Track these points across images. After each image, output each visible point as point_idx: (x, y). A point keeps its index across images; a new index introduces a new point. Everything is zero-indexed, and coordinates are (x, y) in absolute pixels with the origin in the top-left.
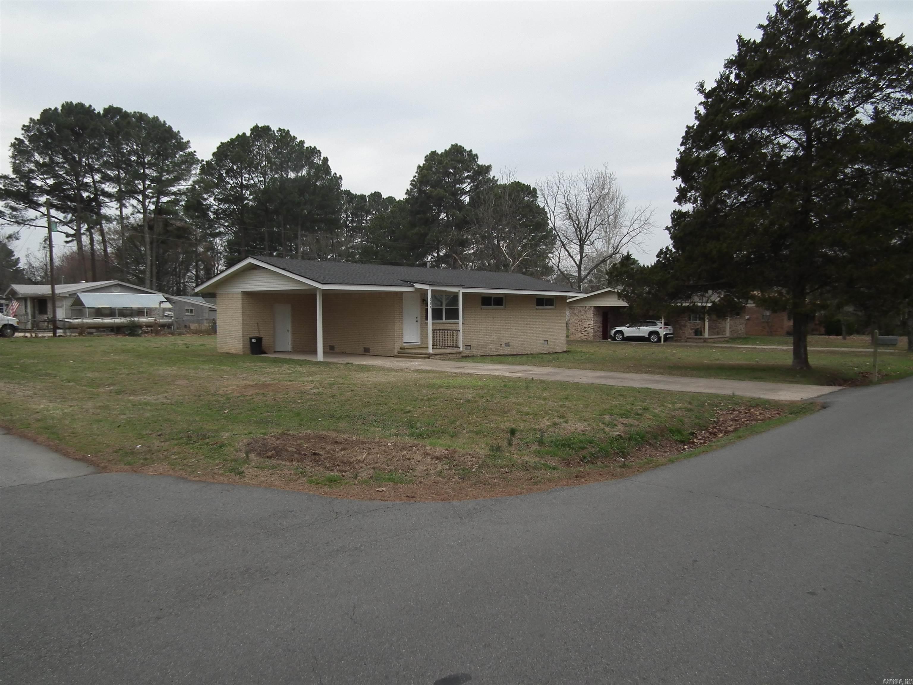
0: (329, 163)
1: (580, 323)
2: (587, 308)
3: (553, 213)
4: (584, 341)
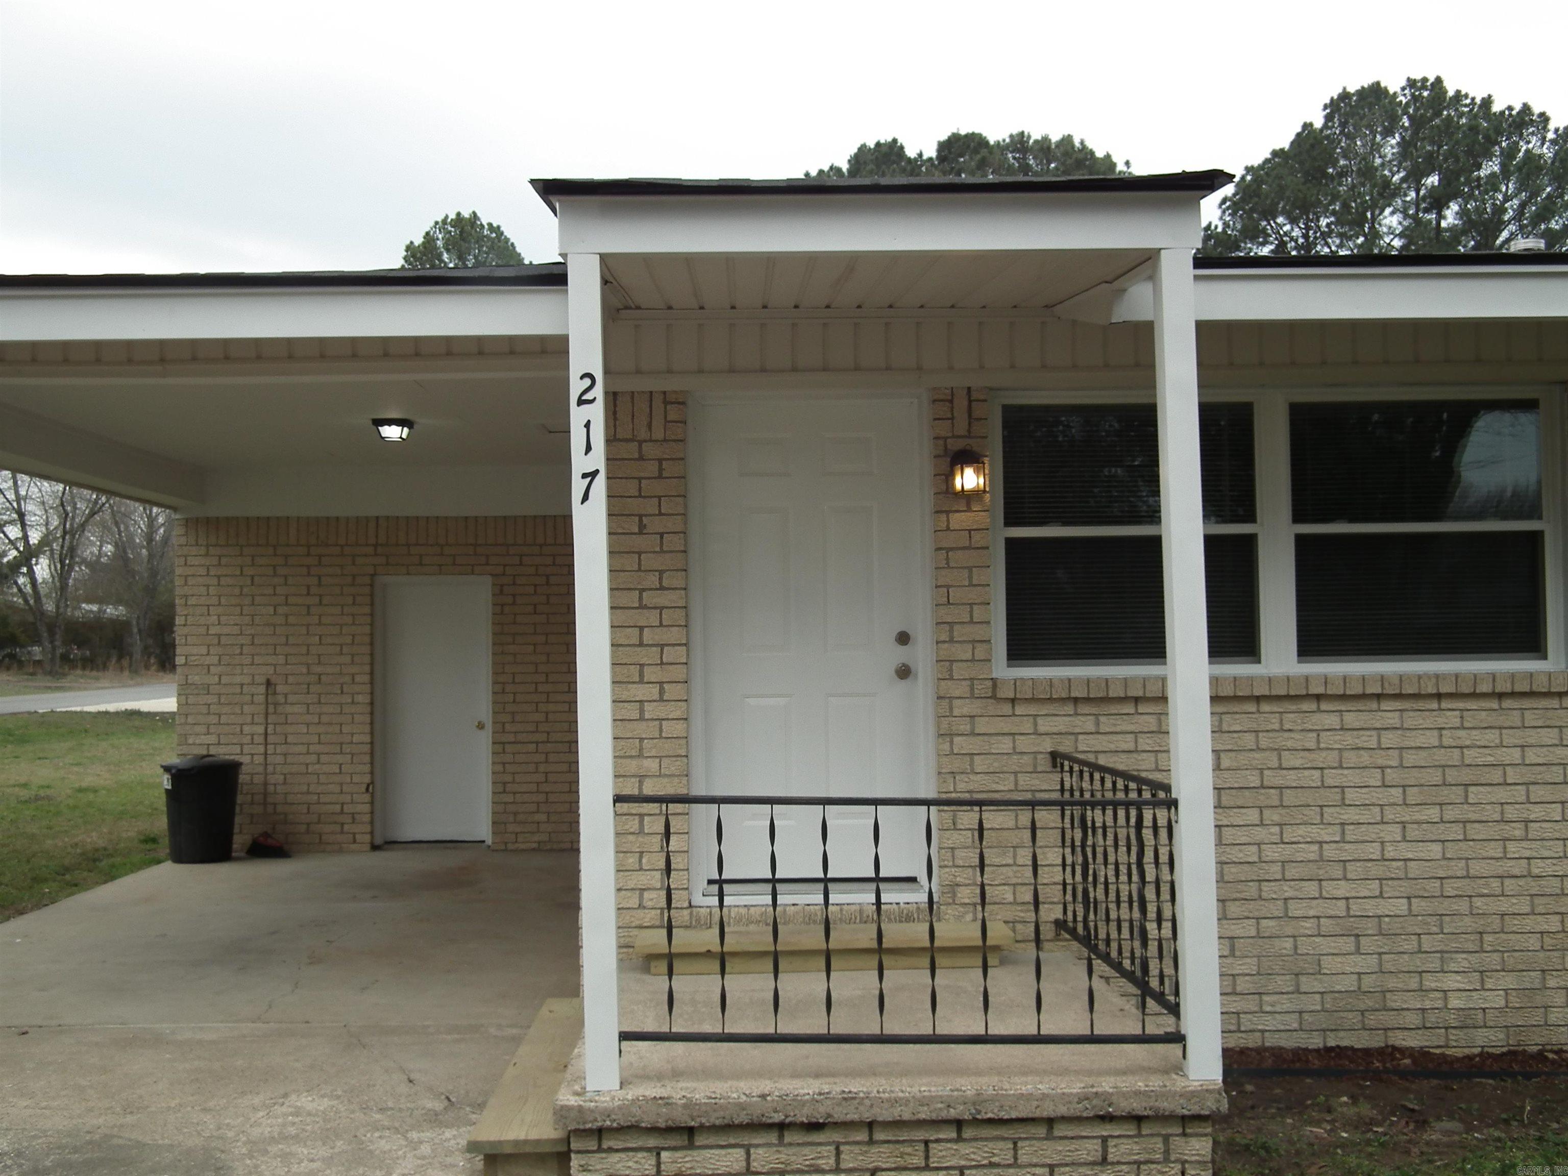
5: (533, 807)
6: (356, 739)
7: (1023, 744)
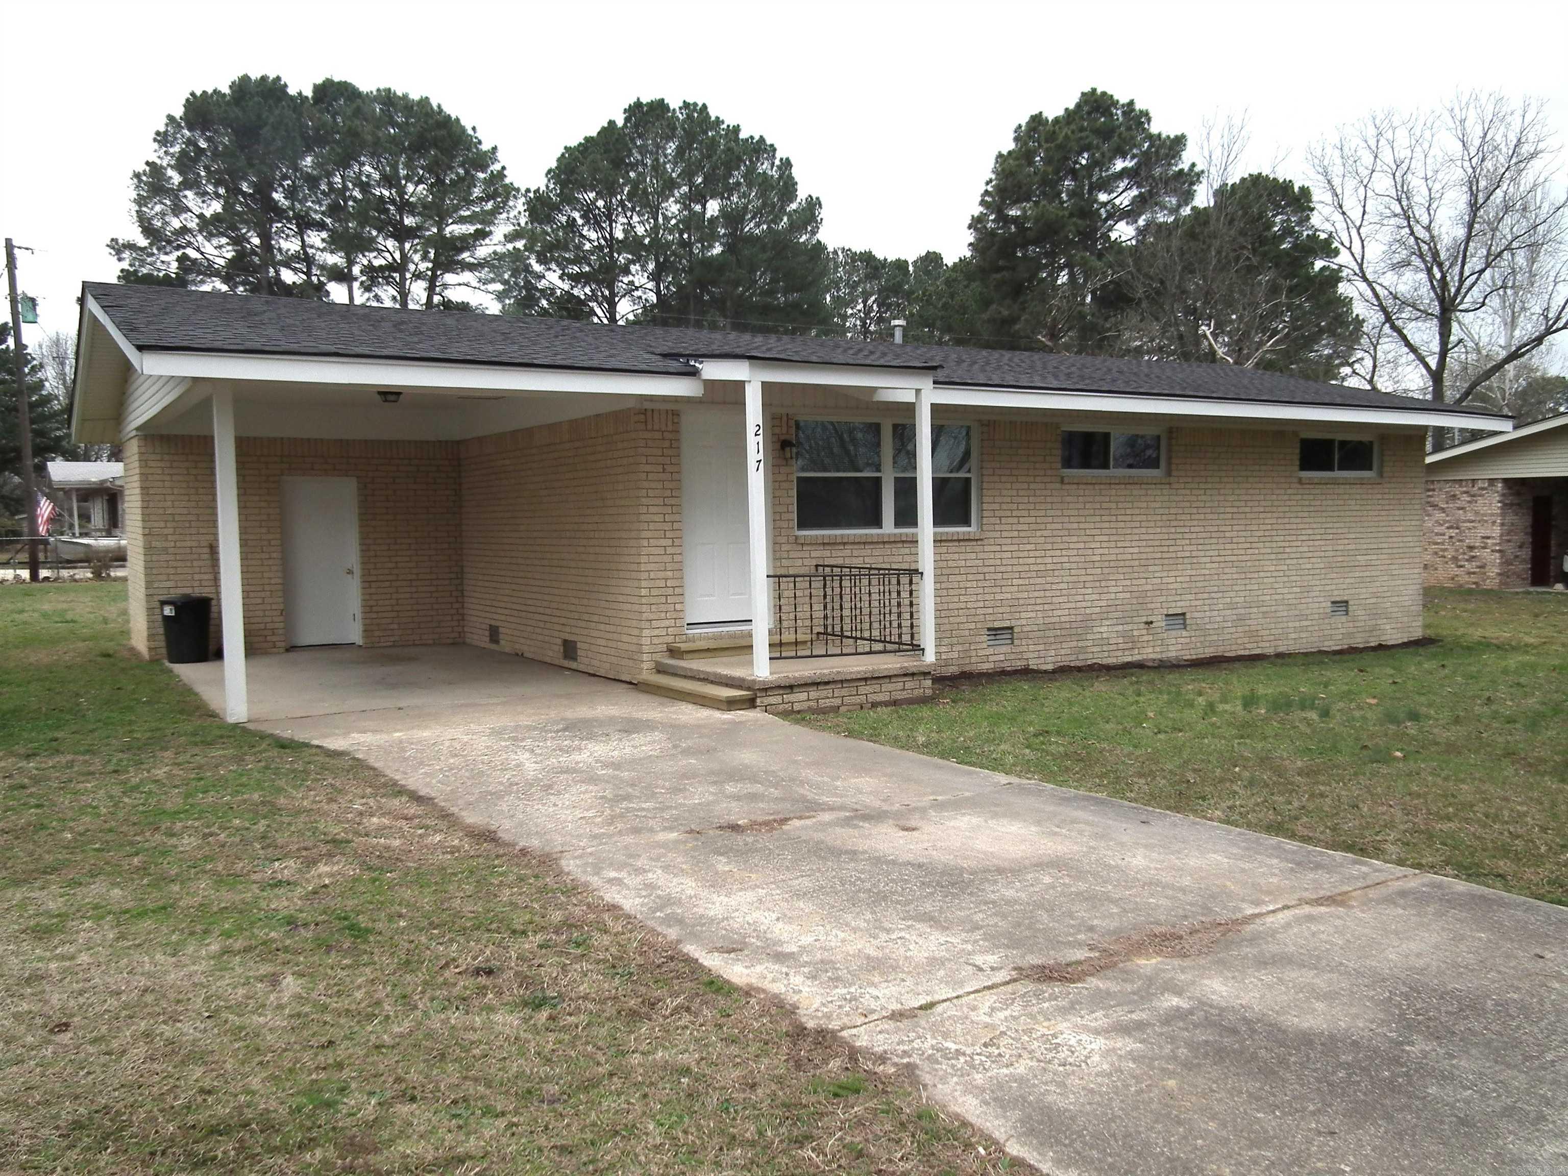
0: (796, 172)
1: (1453, 532)
2: (1480, 484)
3: (1358, 229)
4: (1470, 592)
5: (389, 621)
6: (273, 581)
7: (806, 562)
